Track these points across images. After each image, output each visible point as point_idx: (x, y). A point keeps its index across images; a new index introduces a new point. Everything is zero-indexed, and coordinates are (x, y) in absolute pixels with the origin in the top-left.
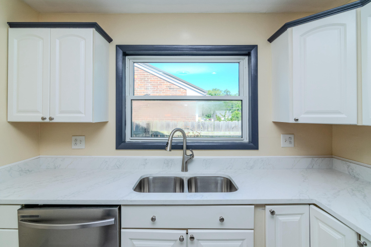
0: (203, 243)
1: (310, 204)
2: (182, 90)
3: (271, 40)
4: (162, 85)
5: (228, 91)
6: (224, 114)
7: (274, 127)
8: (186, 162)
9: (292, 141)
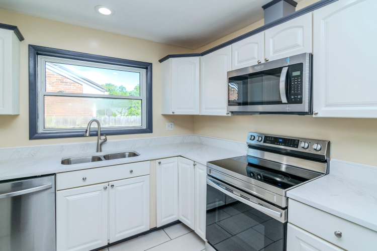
0: (119, 188)
1: (178, 156)
2: (77, 85)
3: (161, 61)
4: (51, 77)
5: (123, 88)
6: (120, 111)
7: (162, 118)
8: (101, 144)
9: (173, 126)
